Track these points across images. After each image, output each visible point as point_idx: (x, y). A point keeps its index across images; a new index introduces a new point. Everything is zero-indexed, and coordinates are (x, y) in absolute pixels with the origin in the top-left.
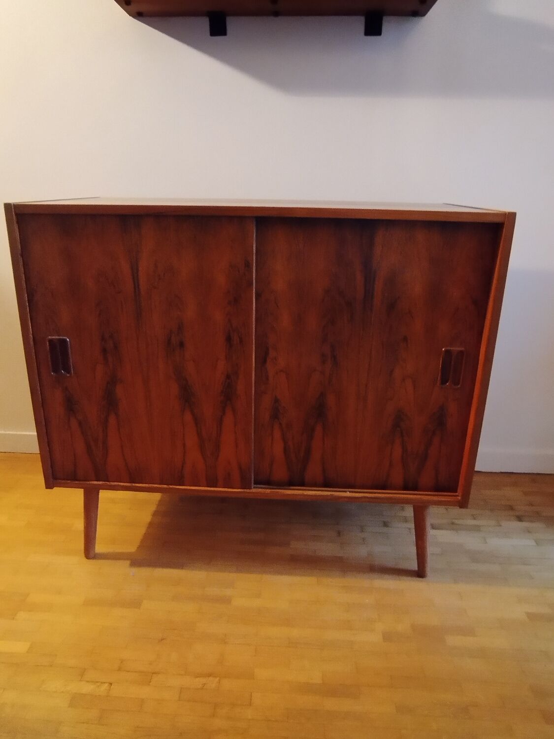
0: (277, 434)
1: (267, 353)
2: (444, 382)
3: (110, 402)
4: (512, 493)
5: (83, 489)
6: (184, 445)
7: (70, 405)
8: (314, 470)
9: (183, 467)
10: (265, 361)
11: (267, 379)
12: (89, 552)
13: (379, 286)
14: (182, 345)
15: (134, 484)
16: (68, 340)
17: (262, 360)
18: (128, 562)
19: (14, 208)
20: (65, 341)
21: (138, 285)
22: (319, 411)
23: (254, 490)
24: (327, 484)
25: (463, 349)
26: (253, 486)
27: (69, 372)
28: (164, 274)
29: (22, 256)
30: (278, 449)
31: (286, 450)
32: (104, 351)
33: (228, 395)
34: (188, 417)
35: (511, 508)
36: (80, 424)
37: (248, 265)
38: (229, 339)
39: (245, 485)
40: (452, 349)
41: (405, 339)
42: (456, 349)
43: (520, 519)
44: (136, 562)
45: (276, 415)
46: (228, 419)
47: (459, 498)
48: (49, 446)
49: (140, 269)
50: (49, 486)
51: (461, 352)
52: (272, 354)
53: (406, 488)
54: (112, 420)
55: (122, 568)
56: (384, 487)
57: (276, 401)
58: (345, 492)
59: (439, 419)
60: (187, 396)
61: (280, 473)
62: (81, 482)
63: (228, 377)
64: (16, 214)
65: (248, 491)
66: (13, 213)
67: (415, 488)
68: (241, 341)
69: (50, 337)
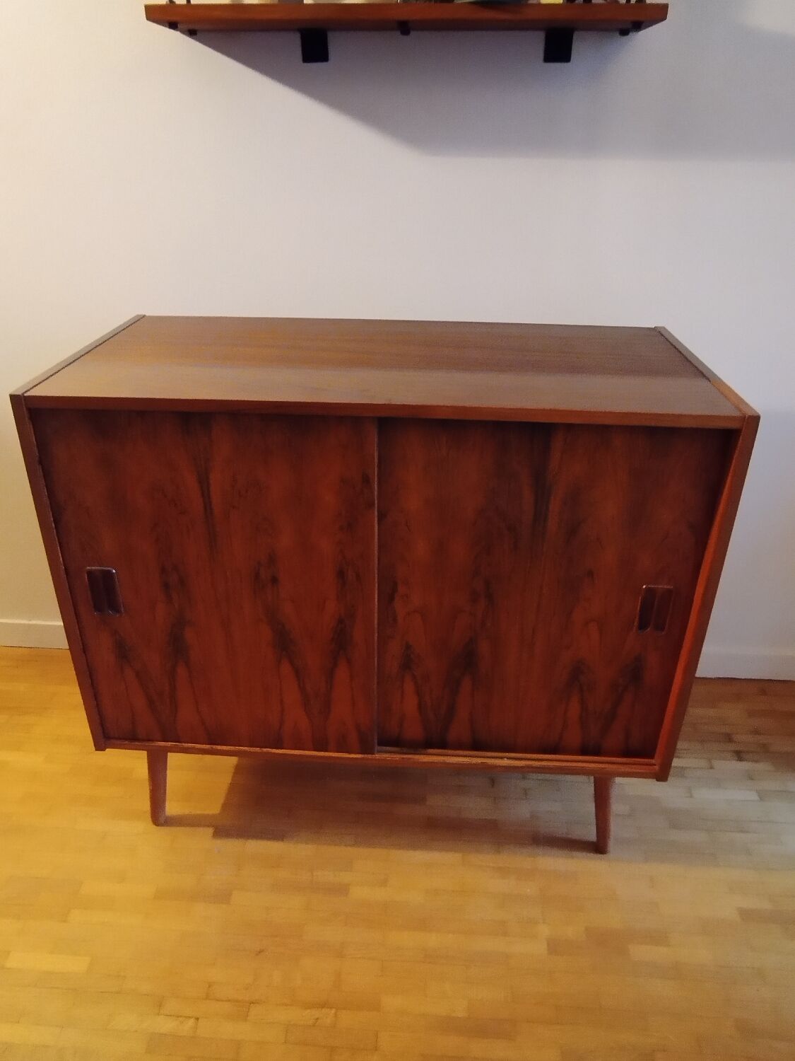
0: (409, 687)
1: (394, 589)
2: (642, 626)
3: (177, 647)
4: (733, 713)
5: (145, 752)
6: (282, 701)
7: (123, 652)
8: (459, 729)
9: (280, 727)
10: (392, 598)
11: (395, 620)
12: (157, 814)
13: (555, 505)
14: (274, 580)
15: (214, 747)
16: (114, 571)
17: (388, 597)
18: (210, 831)
19: (25, 400)
20: (110, 572)
22: (466, 660)
23: (377, 756)
24: (477, 745)
25: (671, 587)
26: (376, 748)
27: (118, 611)
28: (247, 490)
29: (40, 462)
30: (410, 704)
31: (420, 707)
32: (166, 586)
33: (340, 641)
34: (286, 668)
35: (729, 738)
36: (138, 674)
37: (366, 480)
38: (341, 574)
39: (366, 748)
40: (656, 586)
41: (590, 574)
42: (663, 586)
43: (739, 756)
44: (221, 832)
45: (407, 663)
46: (342, 673)
47: (657, 768)
48: (96, 699)
49: (212, 483)
50: (99, 747)
51: (669, 591)
52: (402, 590)
53: (584, 751)
54: (181, 670)
55: (202, 840)
56: (554, 750)
57: (408, 647)
58: (502, 758)
59: (635, 672)
60: (284, 644)
61: (414, 730)
62: (143, 744)
63: (340, 621)
64: (29, 410)
65: (370, 756)
66: (25, 409)
67: (597, 752)
68: (358, 577)
69: (88, 568)
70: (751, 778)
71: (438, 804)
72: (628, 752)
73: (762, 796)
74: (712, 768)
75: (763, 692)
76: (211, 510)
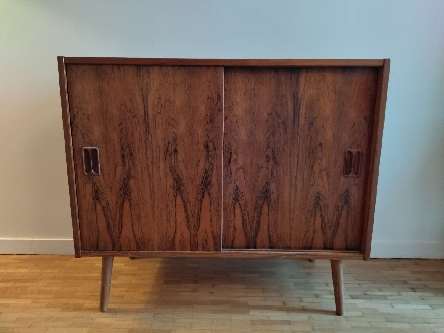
0: (238, 211)
1: (231, 157)
2: (348, 172)
5: (102, 257)
6: (176, 221)
7: (97, 195)
8: (263, 236)
9: (174, 237)
11: (231, 173)
13: (303, 110)
14: (176, 151)
16: (98, 150)
17: (228, 161)
20: (95, 150)
21: (148, 111)
22: (266, 194)
23: (223, 252)
24: (272, 247)
25: (359, 150)
26: (222, 249)
27: (97, 172)
28: (165, 104)
30: (238, 222)
31: (244, 223)
32: (123, 156)
33: (206, 184)
34: (179, 200)
36: (103, 208)
37: (219, 97)
38: (207, 146)
39: (217, 248)
40: (352, 150)
41: (321, 145)
42: (355, 150)
45: (237, 197)
46: (206, 201)
49: (149, 100)
50: (78, 255)
51: (358, 152)
52: (234, 157)
53: (325, 248)
54: (126, 205)
56: (310, 248)
57: (237, 188)
59: (346, 198)
60: (178, 186)
61: (240, 239)
62: (101, 252)
63: (206, 172)
64: (66, 64)
65: (219, 252)
66: (64, 63)
67: (331, 249)
68: (215, 148)
69: (85, 148)
72: (347, 249)
76: (148, 114)
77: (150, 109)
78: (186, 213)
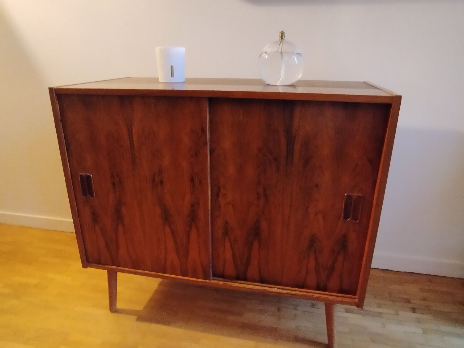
0: (228, 245)
1: (219, 191)
2: (346, 217)
3: (119, 217)
5: (107, 271)
6: (166, 248)
7: (95, 217)
8: (253, 271)
9: (165, 261)
10: (218, 196)
11: (220, 207)
12: (113, 308)
13: (297, 147)
14: (162, 182)
15: (135, 270)
16: (91, 176)
17: (216, 195)
18: (135, 317)
19: (55, 91)
20: (89, 176)
22: (256, 232)
23: (212, 281)
24: (262, 281)
25: (361, 195)
26: (211, 278)
27: (93, 196)
28: (149, 135)
29: (61, 121)
30: (228, 255)
31: (234, 256)
32: (114, 184)
33: (193, 217)
34: (168, 230)
35: (408, 301)
36: (101, 229)
37: (203, 131)
38: (192, 180)
39: (206, 277)
40: (352, 194)
41: (317, 186)
42: (355, 194)
43: (414, 310)
44: (141, 317)
45: (226, 231)
46: (194, 233)
47: (357, 300)
48: (83, 241)
49: (134, 132)
50: (84, 266)
51: (360, 197)
52: (223, 191)
54: (120, 229)
55: (130, 322)
56: (303, 286)
57: (226, 222)
58: (275, 288)
59: (343, 243)
60: (166, 217)
61: (230, 270)
62: (103, 266)
63: (192, 205)
64: (57, 94)
65: (208, 281)
66: (55, 94)
67: (325, 289)
68: (200, 182)
69: (80, 174)
70: (419, 322)
71: (250, 317)
72: (342, 291)
73: (425, 331)
74: (397, 314)
75: (430, 281)
76: (133, 145)
77: (135, 139)
78: (175, 242)
